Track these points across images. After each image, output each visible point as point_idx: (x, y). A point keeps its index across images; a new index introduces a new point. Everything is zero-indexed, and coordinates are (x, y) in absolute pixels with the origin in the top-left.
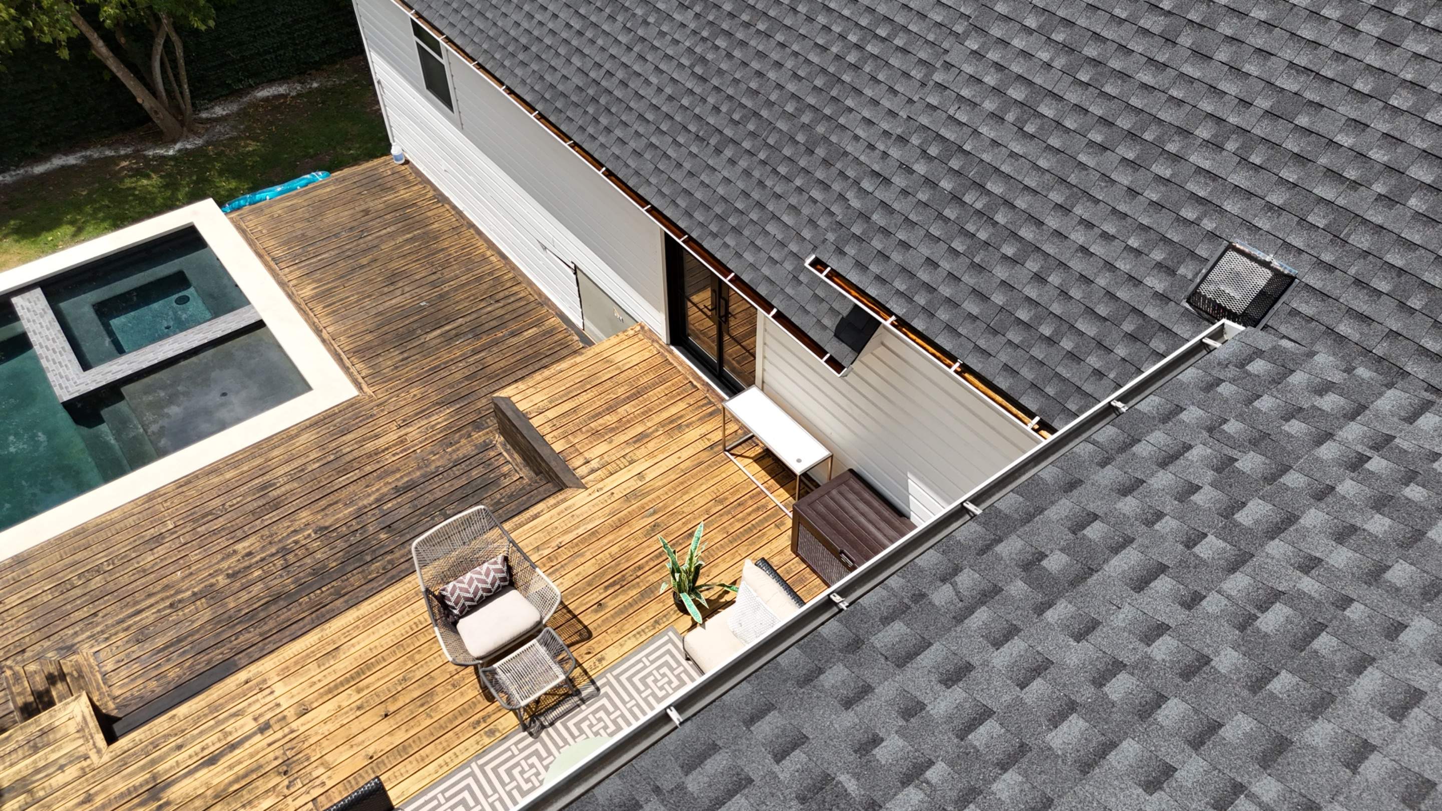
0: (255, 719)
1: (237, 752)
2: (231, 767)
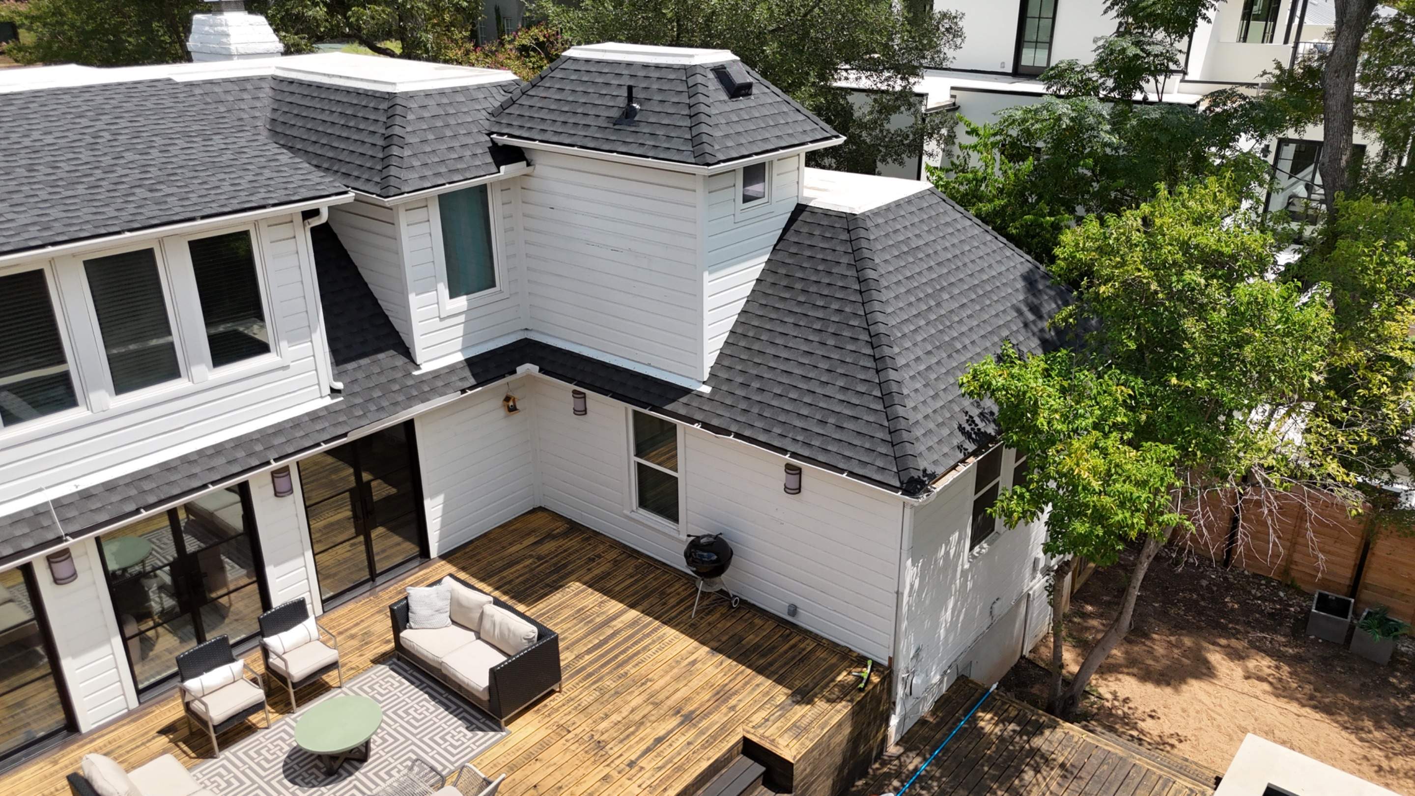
0: (642, 768)
1: (645, 747)
2: (642, 739)
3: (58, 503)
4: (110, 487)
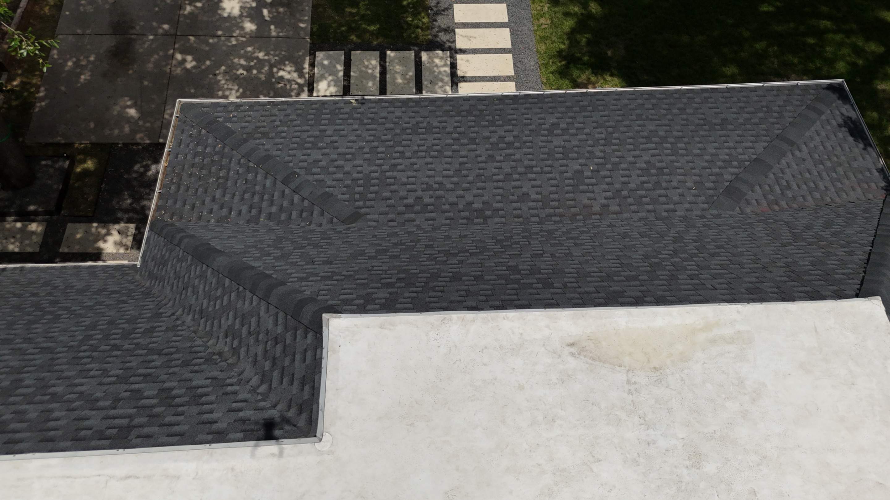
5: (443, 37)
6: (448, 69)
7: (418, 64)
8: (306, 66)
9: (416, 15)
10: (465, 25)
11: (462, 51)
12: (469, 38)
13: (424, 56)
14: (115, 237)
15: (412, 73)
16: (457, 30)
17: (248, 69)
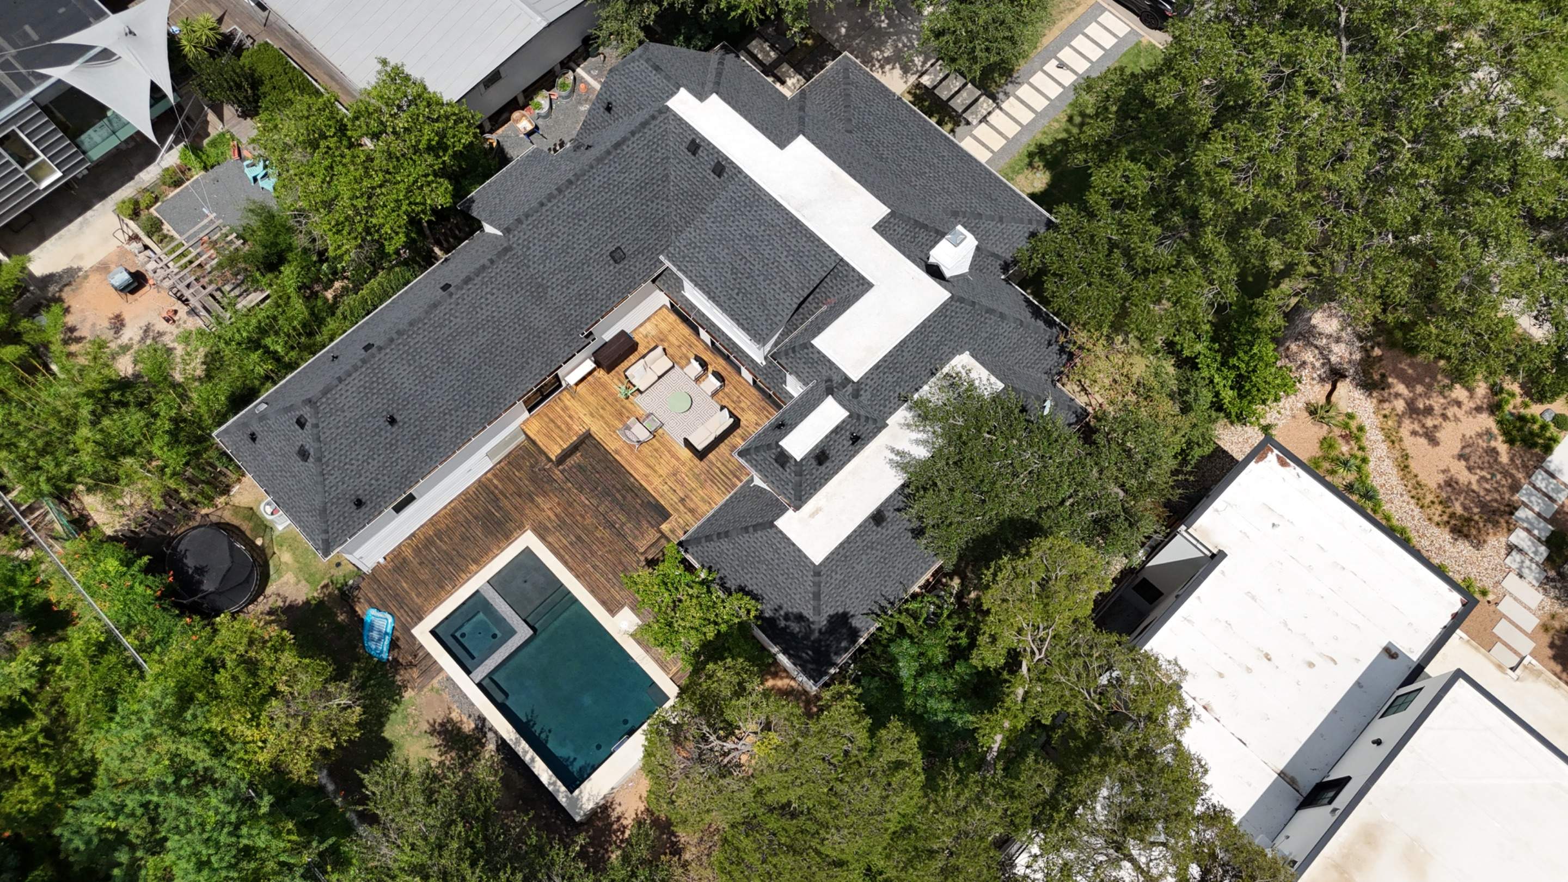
3: (699, 311)
4: (708, 319)
5: (1001, 96)
6: (985, 113)
7: (976, 100)
8: (929, 64)
9: (1001, 75)
10: (1018, 98)
11: (1001, 109)
12: (1012, 106)
13: (983, 98)
14: (794, 80)
15: (968, 102)
16: (1011, 98)
17: (904, 45)
